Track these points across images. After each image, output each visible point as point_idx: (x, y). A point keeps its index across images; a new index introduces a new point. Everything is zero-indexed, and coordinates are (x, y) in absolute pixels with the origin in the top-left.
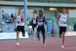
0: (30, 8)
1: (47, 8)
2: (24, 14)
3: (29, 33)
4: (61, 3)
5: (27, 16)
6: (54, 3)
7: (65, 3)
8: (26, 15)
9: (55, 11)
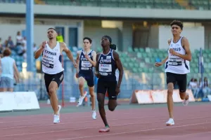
0: (43, 23)
1: (94, 21)
2: (25, 38)
3: (41, 95)
4: (135, 7)
5: (35, 46)
6: (113, 6)
7: (148, 7)
8: (33, 41)
9: (117, 29)
